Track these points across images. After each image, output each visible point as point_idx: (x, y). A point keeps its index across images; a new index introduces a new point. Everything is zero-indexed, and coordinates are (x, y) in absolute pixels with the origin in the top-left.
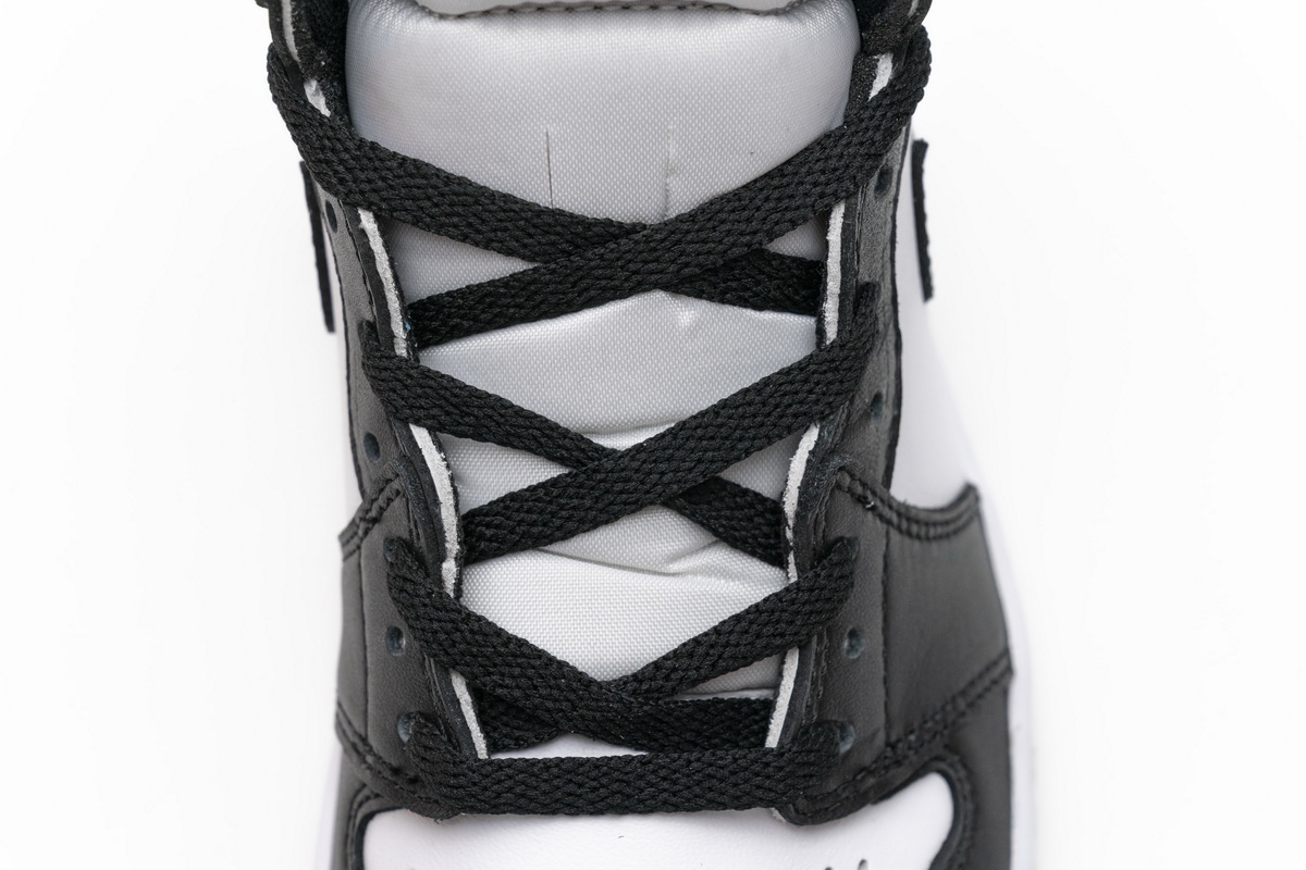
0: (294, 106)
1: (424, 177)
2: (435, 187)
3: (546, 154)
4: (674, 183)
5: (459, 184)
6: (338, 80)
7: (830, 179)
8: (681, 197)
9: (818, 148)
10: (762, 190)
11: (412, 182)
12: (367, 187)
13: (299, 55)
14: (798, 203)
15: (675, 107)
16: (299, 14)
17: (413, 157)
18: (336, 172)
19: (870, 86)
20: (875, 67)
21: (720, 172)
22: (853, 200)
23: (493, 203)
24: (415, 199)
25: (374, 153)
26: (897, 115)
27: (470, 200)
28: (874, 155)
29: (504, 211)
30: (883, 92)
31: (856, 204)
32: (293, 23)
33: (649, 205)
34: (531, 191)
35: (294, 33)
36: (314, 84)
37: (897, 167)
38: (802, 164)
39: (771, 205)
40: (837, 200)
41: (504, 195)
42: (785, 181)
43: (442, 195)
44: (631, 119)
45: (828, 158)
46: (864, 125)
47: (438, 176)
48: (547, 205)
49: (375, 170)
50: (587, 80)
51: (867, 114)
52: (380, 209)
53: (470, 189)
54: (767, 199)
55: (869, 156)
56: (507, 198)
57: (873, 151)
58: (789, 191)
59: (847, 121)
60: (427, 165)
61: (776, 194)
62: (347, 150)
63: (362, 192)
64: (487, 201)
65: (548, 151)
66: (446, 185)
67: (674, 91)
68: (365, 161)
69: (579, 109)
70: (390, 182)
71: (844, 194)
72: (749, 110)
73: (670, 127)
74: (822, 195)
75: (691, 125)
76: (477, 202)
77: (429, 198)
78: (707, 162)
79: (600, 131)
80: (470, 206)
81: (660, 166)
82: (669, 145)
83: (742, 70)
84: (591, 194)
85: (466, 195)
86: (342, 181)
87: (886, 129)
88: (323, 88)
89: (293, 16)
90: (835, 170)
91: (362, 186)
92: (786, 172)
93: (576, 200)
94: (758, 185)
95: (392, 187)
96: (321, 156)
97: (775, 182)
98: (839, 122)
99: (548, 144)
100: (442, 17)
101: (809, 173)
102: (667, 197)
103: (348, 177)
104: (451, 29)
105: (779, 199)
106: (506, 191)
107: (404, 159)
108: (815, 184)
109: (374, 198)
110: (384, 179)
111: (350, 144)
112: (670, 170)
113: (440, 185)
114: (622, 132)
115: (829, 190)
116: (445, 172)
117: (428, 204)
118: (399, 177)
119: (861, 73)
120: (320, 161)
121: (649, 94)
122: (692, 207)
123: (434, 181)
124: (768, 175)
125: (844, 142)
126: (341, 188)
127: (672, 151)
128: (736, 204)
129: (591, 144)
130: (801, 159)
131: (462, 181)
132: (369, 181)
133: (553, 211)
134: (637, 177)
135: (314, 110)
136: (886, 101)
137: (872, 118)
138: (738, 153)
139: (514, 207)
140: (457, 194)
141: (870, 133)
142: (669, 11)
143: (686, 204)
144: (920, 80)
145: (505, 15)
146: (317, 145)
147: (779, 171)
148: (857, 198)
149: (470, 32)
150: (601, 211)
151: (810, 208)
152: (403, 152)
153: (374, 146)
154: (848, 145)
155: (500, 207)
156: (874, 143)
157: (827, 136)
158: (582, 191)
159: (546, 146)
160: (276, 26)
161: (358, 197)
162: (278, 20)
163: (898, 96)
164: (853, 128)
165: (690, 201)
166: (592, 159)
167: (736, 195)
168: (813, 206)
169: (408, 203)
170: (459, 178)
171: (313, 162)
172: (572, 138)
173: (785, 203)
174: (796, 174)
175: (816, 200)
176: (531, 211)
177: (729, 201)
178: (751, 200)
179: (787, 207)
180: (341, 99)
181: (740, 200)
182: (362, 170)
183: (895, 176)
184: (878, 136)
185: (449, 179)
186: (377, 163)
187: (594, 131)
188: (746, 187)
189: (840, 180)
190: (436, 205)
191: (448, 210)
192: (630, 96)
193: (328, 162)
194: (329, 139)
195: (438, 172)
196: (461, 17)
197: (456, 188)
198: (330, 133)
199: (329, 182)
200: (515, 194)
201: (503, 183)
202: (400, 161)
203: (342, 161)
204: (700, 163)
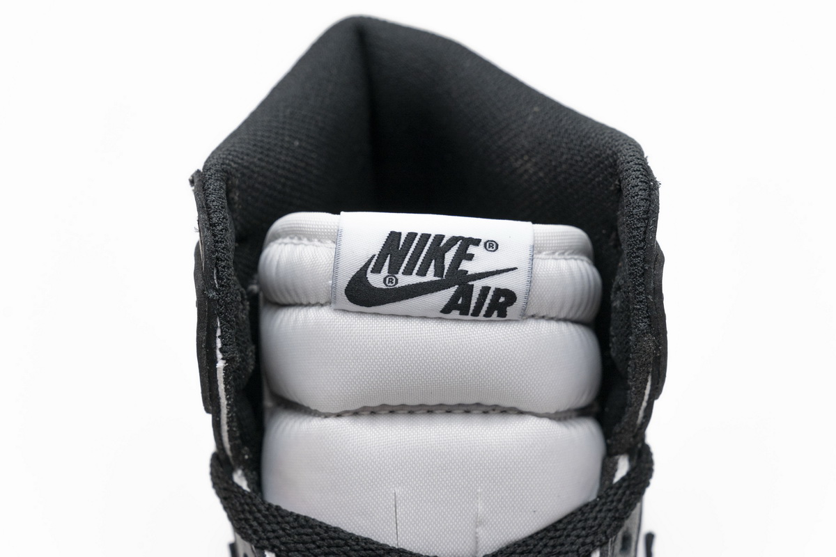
0: (225, 485)
1: (311, 527)
2: (318, 534)
3: (394, 509)
4: (481, 531)
5: (335, 532)
6: (256, 469)
7: (588, 533)
8: (487, 542)
9: (579, 513)
10: (542, 539)
11: (302, 531)
12: (271, 535)
13: (232, 449)
14: (567, 549)
15: (481, 477)
16: (232, 416)
17: (304, 514)
18: (251, 526)
19: (613, 476)
20: (616, 463)
21: (513, 525)
22: (605, 548)
23: (357, 544)
24: (304, 543)
25: (278, 513)
26: (632, 493)
27: (342, 543)
28: (619, 518)
29: (365, 550)
30: (623, 479)
31: (607, 551)
32: (228, 423)
33: (465, 547)
34: (383, 536)
35: (228, 431)
36: (240, 472)
37: (634, 537)
38: (569, 523)
39: (549, 550)
40: (594, 548)
41: (366, 539)
42: (558, 534)
43: (323, 539)
44: (452, 484)
45: (586, 520)
46: (610, 499)
47: (320, 527)
48: (394, 546)
49: (278, 523)
50: (422, 456)
51: (612, 492)
52: (280, 550)
53: (342, 534)
54: (546, 546)
55: (615, 519)
56: (367, 540)
57: (617, 515)
58: (560, 541)
59: (599, 497)
60: (313, 520)
61: (551, 543)
62: (259, 511)
63: (268, 539)
64: (354, 543)
65: (396, 507)
66: (326, 532)
67: (481, 465)
68: (271, 518)
69: (417, 477)
70: (288, 531)
71: (598, 543)
72: (532, 480)
73: (479, 491)
74: (583, 544)
75: (492, 490)
76: (346, 544)
77: (314, 542)
78: (504, 517)
79: (431, 492)
80: (342, 547)
81: (472, 519)
82: (478, 504)
83: (527, 452)
84: (425, 538)
85: (339, 538)
86: (255, 532)
87: (626, 502)
88: (246, 475)
89: (228, 418)
90: (592, 527)
91: (269, 534)
92: (558, 528)
93: (414, 542)
94: (539, 535)
95: (289, 535)
96: (242, 516)
97: (551, 534)
98: (593, 497)
99: (395, 501)
100: (327, 416)
101: (573, 529)
102: (477, 542)
103: (260, 529)
104: (331, 423)
105: (554, 546)
106: (366, 536)
107: (298, 516)
108: (578, 537)
109: (276, 542)
110: (284, 530)
111: (262, 508)
112: (479, 523)
113: (321, 533)
114: (446, 494)
115: (588, 540)
116: (325, 524)
117: (313, 546)
118: (294, 528)
119: (607, 468)
120: (241, 520)
121: (464, 467)
122: (494, 550)
123: (318, 530)
124: (547, 530)
125: (597, 509)
126: (254, 537)
127: (480, 507)
128: (525, 548)
129: (425, 501)
130: (569, 519)
131: (336, 530)
132: (274, 531)
133: (398, 549)
134: (456, 526)
135: (239, 487)
136: (625, 484)
137: (615, 494)
138: (525, 511)
139: (372, 546)
140: (333, 539)
141: (615, 504)
142: (477, 414)
143: (490, 548)
144: (647, 474)
145: (368, 415)
146: (240, 509)
147: (553, 527)
148: (608, 547)
149: (345, 424)
150: (431, 551)
151: (575, 553)
152: (297, 511)
153: (278, 508)
154: (600, 511)
155: (362, 547)
156: (617, 510)
157: (586, 505)
158: (418, 536)
159: (394, 503)
160: (217, 425)
161: (266, 543)
162: (218, 419)
163: (633, 482)
164: (603, 500)
165: (492, 545)
166: (425, 512)
167: (524, 542)
168: (577, 551)
169: (300, 546)
170: (335, 528)
171: (236, 520)
172: (412, 497)
173: (558, 549)
174: (565, 529)
175: (579, 548)
176: (384, 549)
177: (519, 546)
178: (535, 546)
179: (559, 552)
180: (257, 483)
181: (527, 545)
182: (269, 524)
183: (633, 544)
184: (620, 506)
185: (327, 528)
186: (280, 519)
187: (426, 493)
188: (531, 537)
189: (595, 533)
190: (319, 547)
191: (327, 550)
192: (451, 468)
193: (246, 520)
194: (248, 504)
195: (321, 525)
196: (339, 415)
197: (333, 535)
198: (249, 501)
199: (246, 533)
200: (373, 538)
201: (364, 531)
202: (295, 517)
203: (256, 519)
204: (499, 517)
